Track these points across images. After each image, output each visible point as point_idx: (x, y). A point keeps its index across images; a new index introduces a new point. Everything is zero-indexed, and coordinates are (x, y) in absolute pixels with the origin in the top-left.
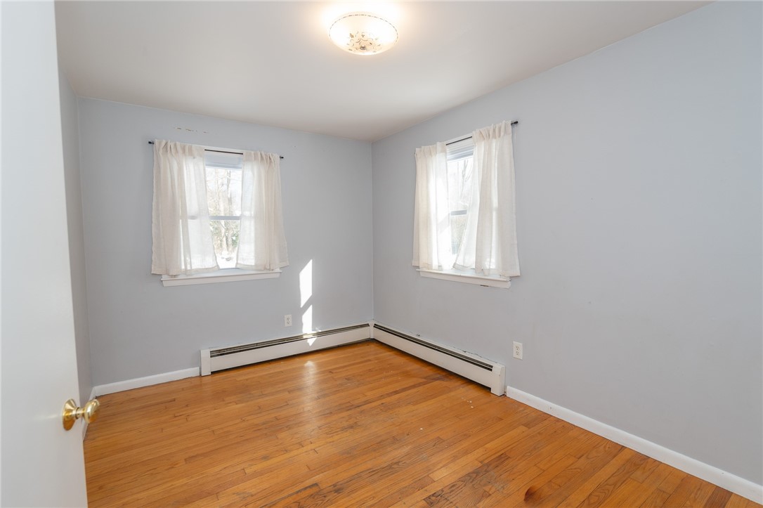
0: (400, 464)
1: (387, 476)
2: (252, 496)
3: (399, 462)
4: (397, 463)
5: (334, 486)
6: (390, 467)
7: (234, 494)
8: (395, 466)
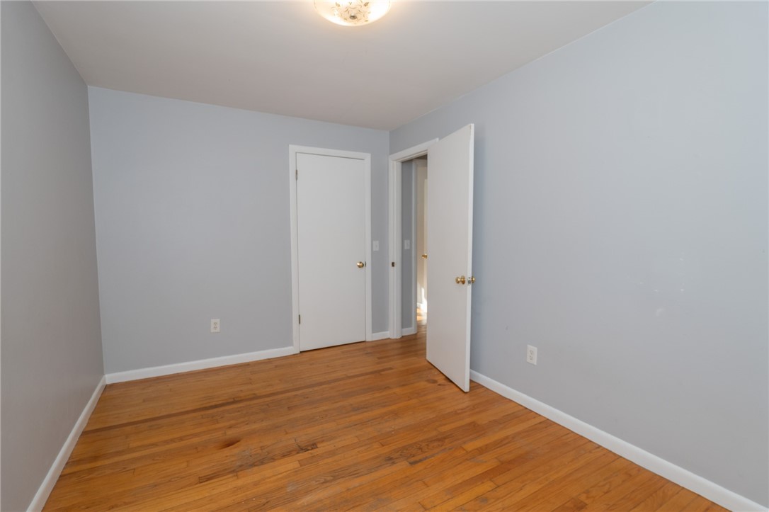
0: (322, 480)
1: (341, 468)
2: (467, 459)
3: (323, 483)
4: (326, 482)
5: (393, 463)
6: (335, 478)
7: (486, 462)
8: (328, 478)
